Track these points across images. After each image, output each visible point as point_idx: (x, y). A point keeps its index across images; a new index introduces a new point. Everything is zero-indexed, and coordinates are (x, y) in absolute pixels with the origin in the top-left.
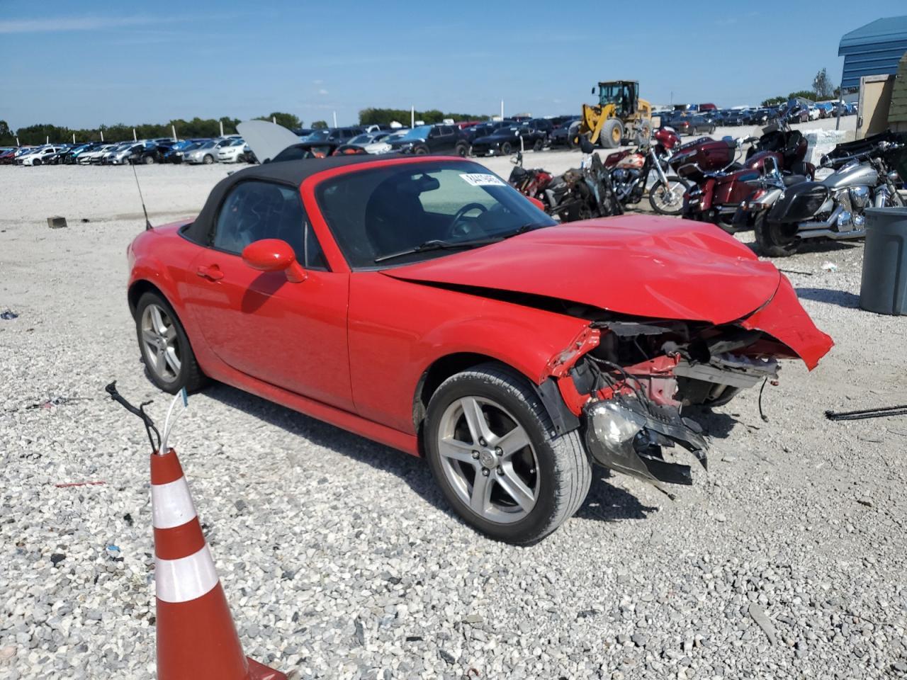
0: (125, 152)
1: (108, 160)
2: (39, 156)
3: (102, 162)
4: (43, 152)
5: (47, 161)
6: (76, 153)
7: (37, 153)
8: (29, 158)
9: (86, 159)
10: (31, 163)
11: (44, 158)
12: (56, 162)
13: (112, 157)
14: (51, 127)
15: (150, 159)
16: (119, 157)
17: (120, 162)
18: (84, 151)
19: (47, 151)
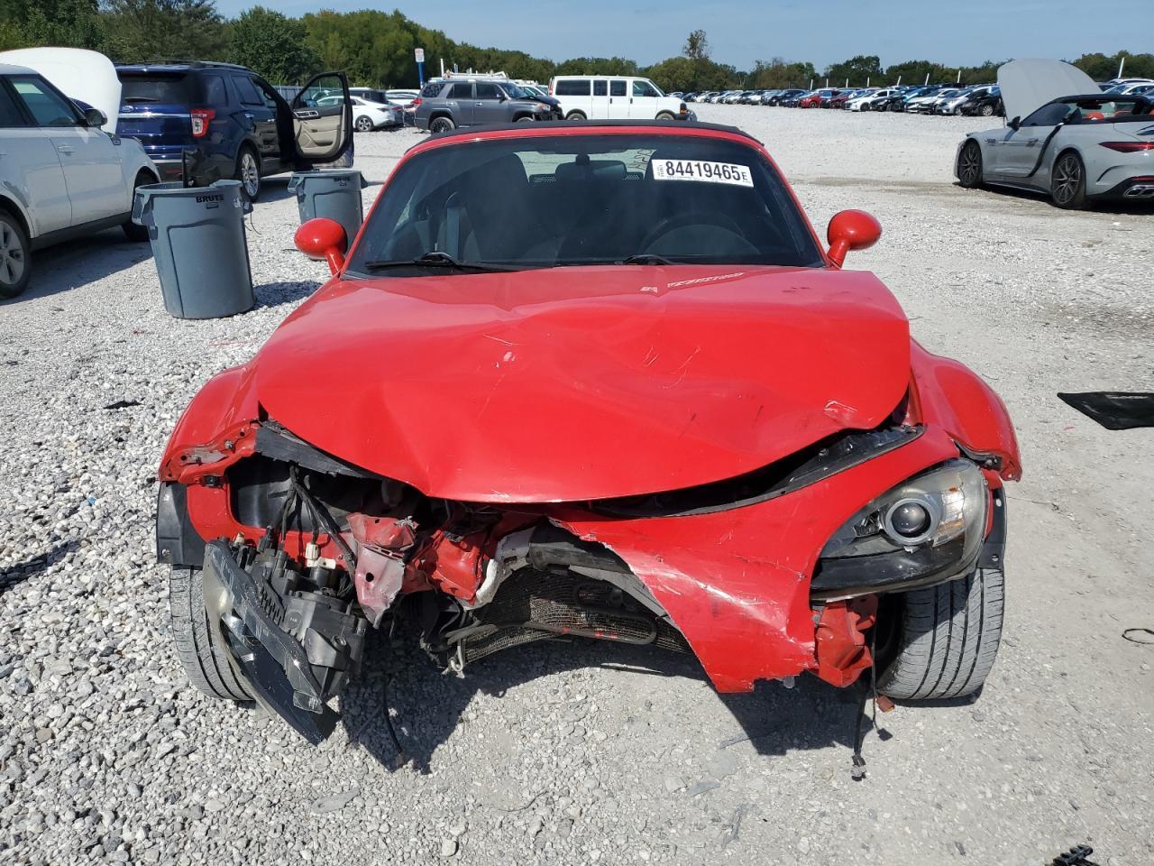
0: (962, 99)
1: (938, 108)
2: (869, 100)
3: (931, 110)
4: (875, 95)
5: (875, 107)
6: (908, 97)
7: (868, 96)
8: (857, 103)
9: (915, 106)
10: (859, 108)
11: (874, 103)
12: (884, 109)
13: (944, 104)
14: (926, 64)
15: (989, 109)
16: (951, 105)
17: (951, 111)
18: (918, 96)
19: (880, 95)
